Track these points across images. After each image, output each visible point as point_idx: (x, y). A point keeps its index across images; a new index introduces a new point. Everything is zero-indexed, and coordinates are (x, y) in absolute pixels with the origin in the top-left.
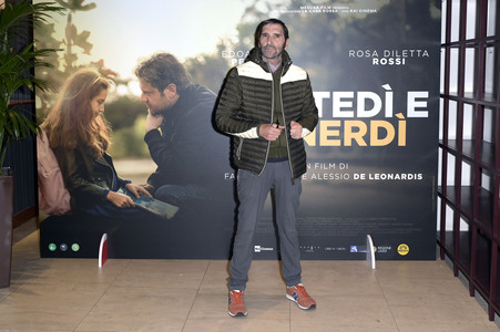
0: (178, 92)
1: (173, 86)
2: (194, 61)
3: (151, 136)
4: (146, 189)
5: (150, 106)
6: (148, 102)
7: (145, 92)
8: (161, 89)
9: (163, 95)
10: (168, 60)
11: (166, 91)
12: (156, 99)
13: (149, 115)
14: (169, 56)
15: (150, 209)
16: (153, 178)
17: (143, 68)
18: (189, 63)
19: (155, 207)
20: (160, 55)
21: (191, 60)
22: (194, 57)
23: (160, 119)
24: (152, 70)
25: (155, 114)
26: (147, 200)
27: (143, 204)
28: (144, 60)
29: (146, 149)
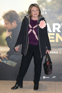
0: (17, 24)
1: (15, 22)
2: (22, 13)
3: (8, 39)
4: (6, 57)
5: (7, 28)
6: (6, 27)
7: (6, 24)
8: (11, 23)
9: (12, 25)
10: (13, 13)
11: (13, 23)
12: (9, 26)
13: (7, 32)
14: (14, 11)
15: (7, 64)
16: (8, 53)
17: (5, 15)
18: (21, 14)
19: (9, 63)
20: (11, 11)
21: (21, 12)
22: (22, 12)
23: (11, 33)
24: (8, 16)
25: (9, 31)
26: (6, 60)
27: (5, 62)
28: (5, 13)
29: (6, 43)
